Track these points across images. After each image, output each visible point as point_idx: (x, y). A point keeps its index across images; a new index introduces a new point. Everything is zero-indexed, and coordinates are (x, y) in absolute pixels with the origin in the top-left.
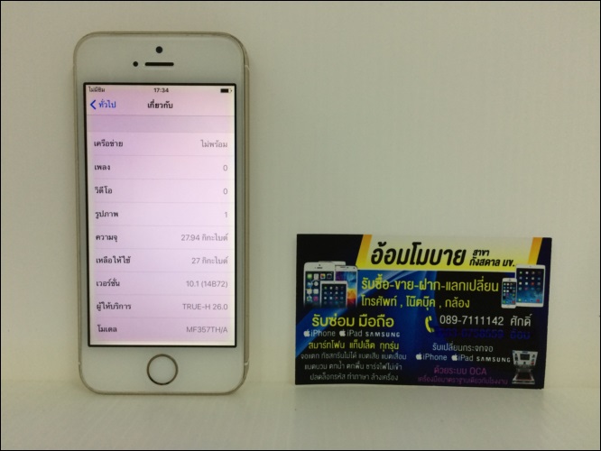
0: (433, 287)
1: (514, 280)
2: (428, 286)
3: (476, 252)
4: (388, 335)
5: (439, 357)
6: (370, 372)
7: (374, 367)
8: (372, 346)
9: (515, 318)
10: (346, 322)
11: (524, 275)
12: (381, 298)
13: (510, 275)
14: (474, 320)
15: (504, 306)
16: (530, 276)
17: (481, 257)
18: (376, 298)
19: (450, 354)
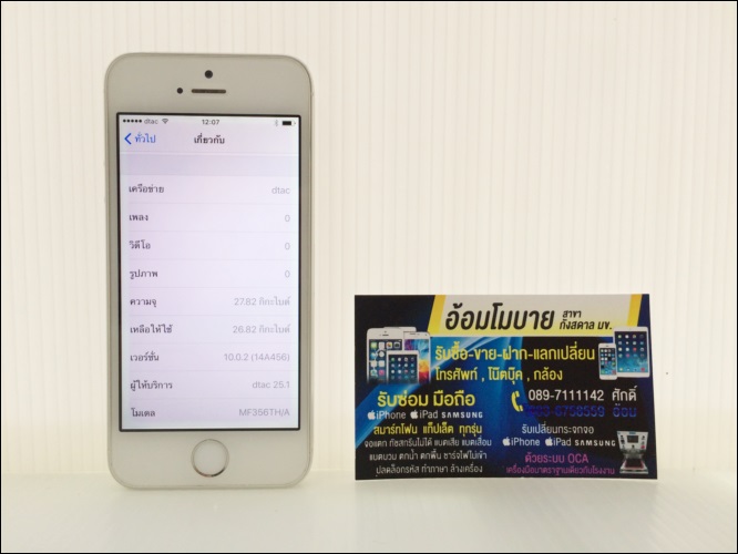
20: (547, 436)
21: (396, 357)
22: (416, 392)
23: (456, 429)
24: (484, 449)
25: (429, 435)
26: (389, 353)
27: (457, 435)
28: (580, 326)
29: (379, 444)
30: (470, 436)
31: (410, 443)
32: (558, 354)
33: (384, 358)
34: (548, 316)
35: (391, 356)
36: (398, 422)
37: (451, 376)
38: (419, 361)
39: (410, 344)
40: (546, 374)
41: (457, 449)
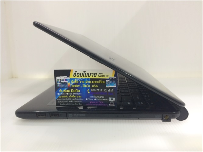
0: (89, 82)
1: (109, 80)
2: (88, 82)
3: (99, 74)
4: (79, 94)
5: (91, 99)
6: (75, 103)
7: (76, 102)
8: (75, 97)
9: (109, 90)
10: (68, 91)
11: (111, 79)
12: (76, 85)
13: (108, 79)
14: (99, 90)
15: (107, 87)
16: (113, 79)
17: (101, 75)
18: (75, 85)
19: (94, 98)
20: (95, 98)
21: (63, 82)
22: (67, 89)
23: (76, 97)
24: (82, 100)
25: (70, 98)
26: (61, 82)
27: (76, 98)
28: (102, 76)
29: (60, 99)
30: (79, 98)
31: (67, 99)
32: (97, 82)
33: (60, 83)
34: (95, 74)
35: (62, 82)
36: (64, 95)
37: (75, 86)
38: (68, 83)
39: (66, 80)
40: (95, 86)
41: (76, 100)
